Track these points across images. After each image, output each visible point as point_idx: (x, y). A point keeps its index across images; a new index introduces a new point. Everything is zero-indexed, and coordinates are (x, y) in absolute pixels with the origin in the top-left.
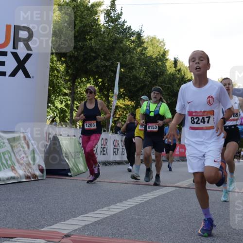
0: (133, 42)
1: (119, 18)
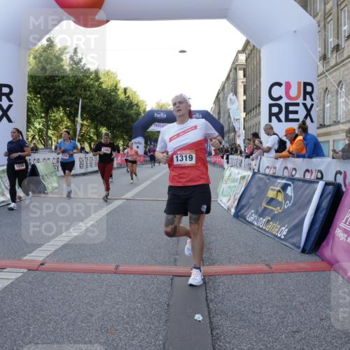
0: (92, 79)
1: (81, 61)
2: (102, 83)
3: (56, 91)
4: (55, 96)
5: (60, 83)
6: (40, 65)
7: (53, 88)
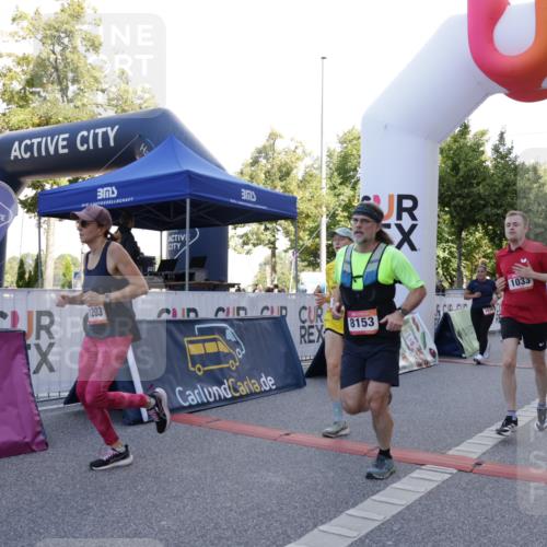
0: (528, 180)
1: (510, 153)
2: (543, 185)
3: (473, 201)
4: (472, 208)
5: (481, 189)
6: (449, 162)
7: (468, 196)
